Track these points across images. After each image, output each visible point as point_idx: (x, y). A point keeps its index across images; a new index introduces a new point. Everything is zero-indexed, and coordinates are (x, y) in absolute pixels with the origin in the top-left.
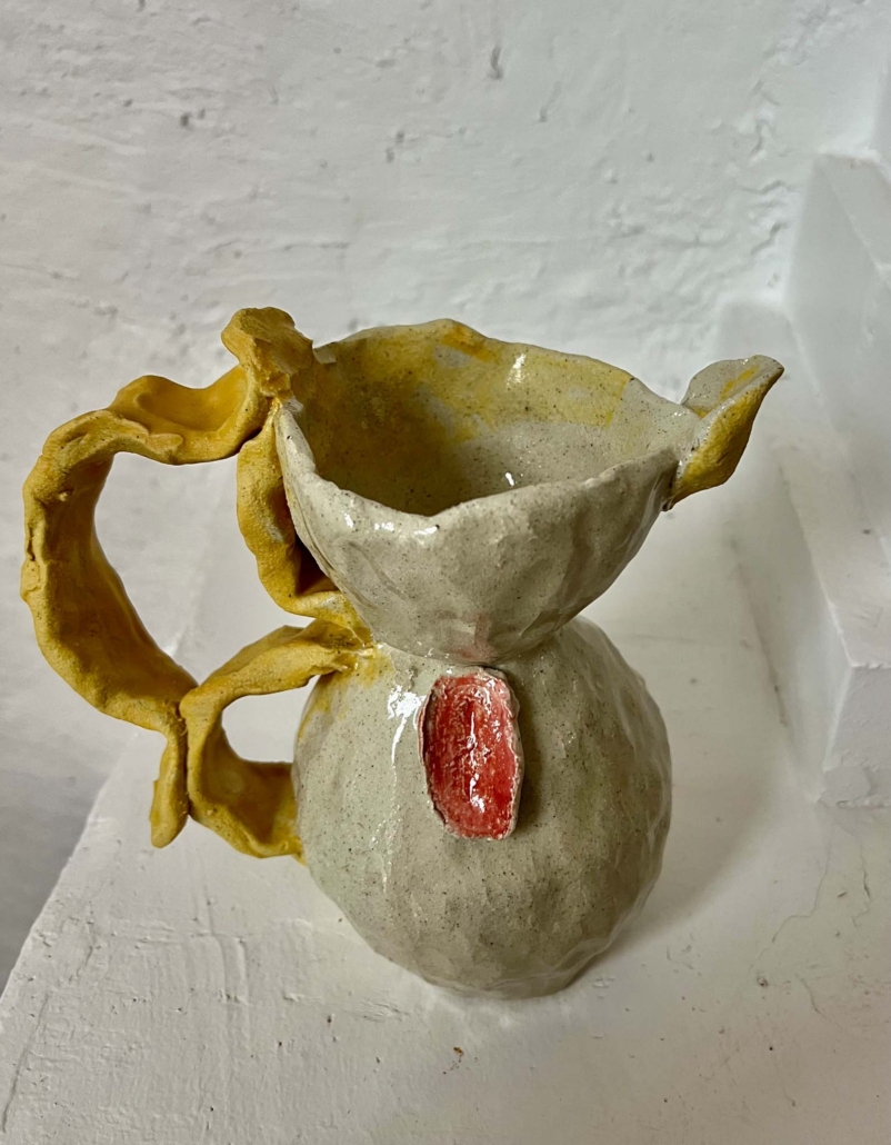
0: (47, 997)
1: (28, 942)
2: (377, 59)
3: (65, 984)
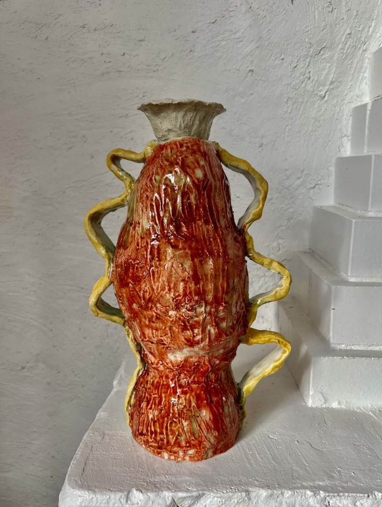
0: (92, 447)
1: (85, 436)
3: (97, 444)
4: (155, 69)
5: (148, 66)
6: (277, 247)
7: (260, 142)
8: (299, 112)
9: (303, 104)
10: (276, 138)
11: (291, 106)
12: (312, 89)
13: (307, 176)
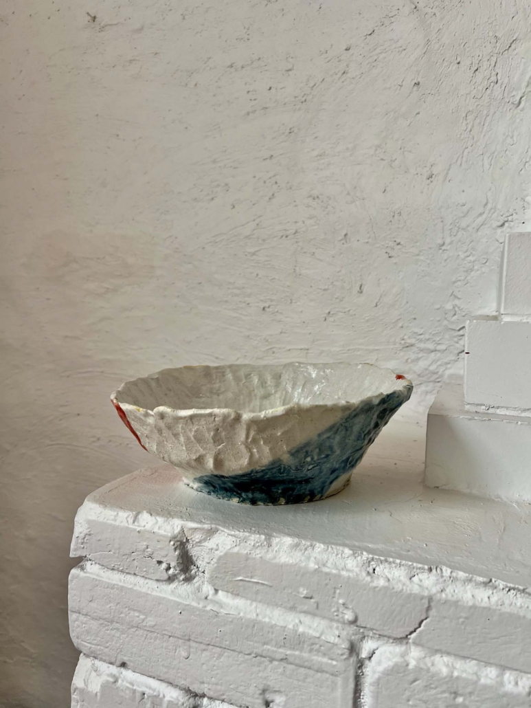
2: (323, 288)
4: (303, 99)
5: (295, 97)
6: (450, 310)
7: (429, 172)
8: (483, 128)
9: (488, 118)
10: (450, 165)
11: (472, 122)
12: (501, 96)
13: (493, 211)
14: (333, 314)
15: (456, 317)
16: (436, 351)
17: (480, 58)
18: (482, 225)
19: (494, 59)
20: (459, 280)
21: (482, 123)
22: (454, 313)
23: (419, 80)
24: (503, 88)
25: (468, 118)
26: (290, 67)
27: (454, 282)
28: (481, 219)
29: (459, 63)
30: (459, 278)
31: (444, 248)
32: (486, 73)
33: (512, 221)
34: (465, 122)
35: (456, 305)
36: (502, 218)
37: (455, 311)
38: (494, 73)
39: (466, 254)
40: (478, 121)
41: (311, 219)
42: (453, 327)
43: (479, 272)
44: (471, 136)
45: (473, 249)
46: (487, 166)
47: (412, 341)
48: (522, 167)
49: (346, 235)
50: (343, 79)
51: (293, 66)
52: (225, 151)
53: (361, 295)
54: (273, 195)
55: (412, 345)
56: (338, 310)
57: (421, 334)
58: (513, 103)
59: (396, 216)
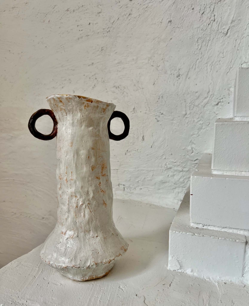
4: (108, 30)
5: (104, 29)
6: (190, 150)
7: (178, 73)
8: (207, 47)
9: (210, 42)
10: (189, 69)
11: (201, 44)
12: (216, 29)
13: (212, 96)
14: (130, 151)
15: (193, 154)
16: (183, 171)
17: (205, 6)
18: (207, 104)
19: (213, 7)
20: (195, 134)
21: (207, 45)
22: (192, 152)
23: (171, 19)
24: (218, 24)
25: (198, 41)
26: (100, 11)
27: (192, 135)
28: (206, 101)
29: (193, 9)
30: (195, 133)
31: (186, 116)
32: (208, 15)
33: (223, 102)
34: (197, 44)
35: (193, 147)
36: (218, 100)
37: (193, 150)
38: (213, 15)
39: (198, 120)
40: (204, 43)
41: (115, 99)
42: (191, 159)
43: (205, 130)
44: (200, 52)
45: (202, 117)
46: (209, 70)
47: (171, 166)
48: (228, 71)
49: (134, 109)
50: (129, 18)
51: (102, 10)
52: (68, 60)
53: (143, 141)
54: (95, 85)
55: (170, 168)
56: (132, 149)
57: (175, 162)
58: (223, 33)
59: (161, 98)
